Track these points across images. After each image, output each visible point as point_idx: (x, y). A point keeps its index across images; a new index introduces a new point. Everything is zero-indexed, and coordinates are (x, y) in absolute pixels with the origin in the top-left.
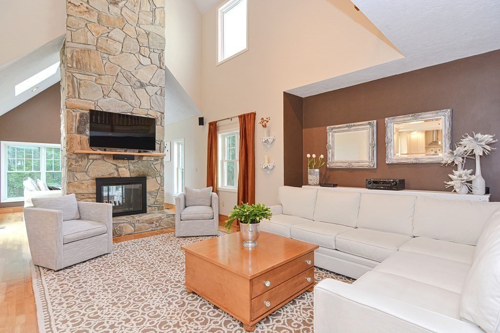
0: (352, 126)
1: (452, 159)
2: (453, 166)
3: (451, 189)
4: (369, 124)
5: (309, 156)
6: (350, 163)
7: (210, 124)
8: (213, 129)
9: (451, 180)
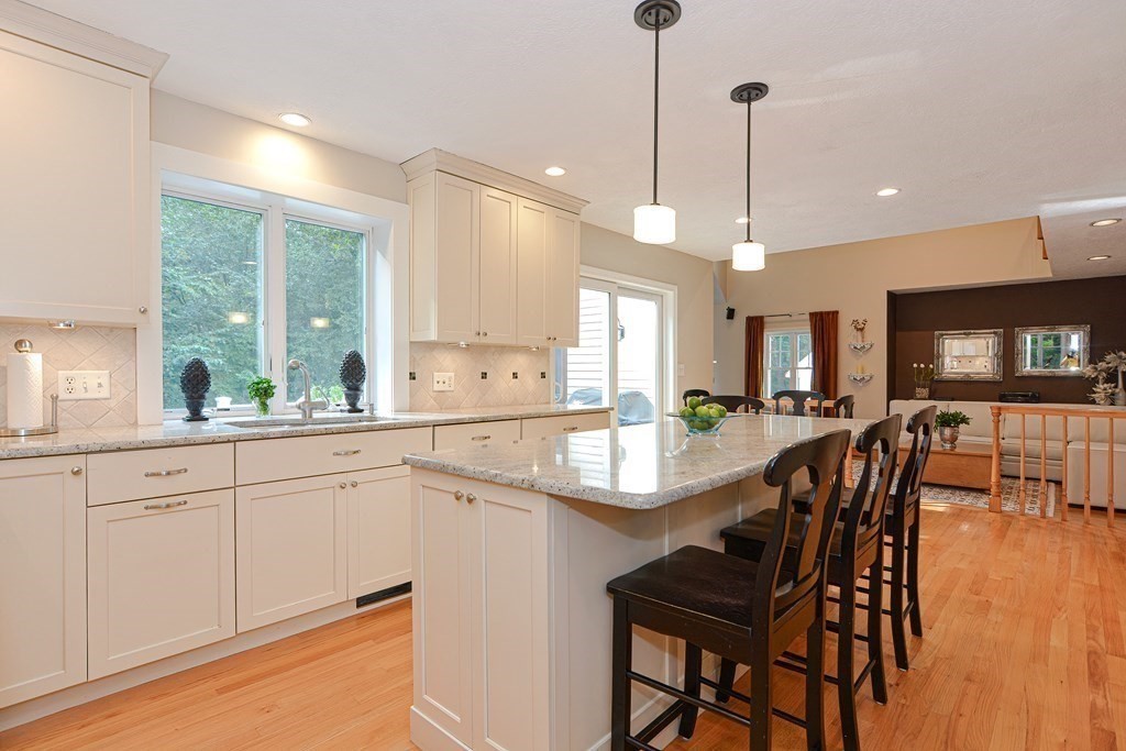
0: (970, 334)
1: (1095, 374)
2: (1095, 381)
3: (1093, 402)
4: (995, 333)
5: (915, 365)
6: (967, 374)
7: (750, 320)
8: (755, 327)
9: (1095, 393)
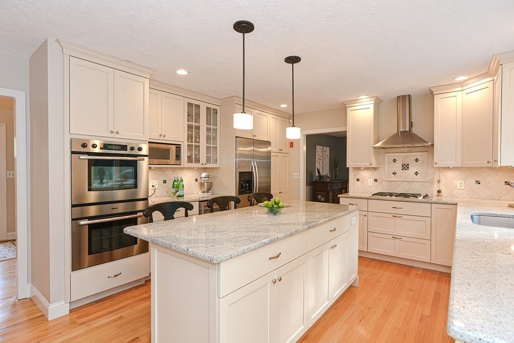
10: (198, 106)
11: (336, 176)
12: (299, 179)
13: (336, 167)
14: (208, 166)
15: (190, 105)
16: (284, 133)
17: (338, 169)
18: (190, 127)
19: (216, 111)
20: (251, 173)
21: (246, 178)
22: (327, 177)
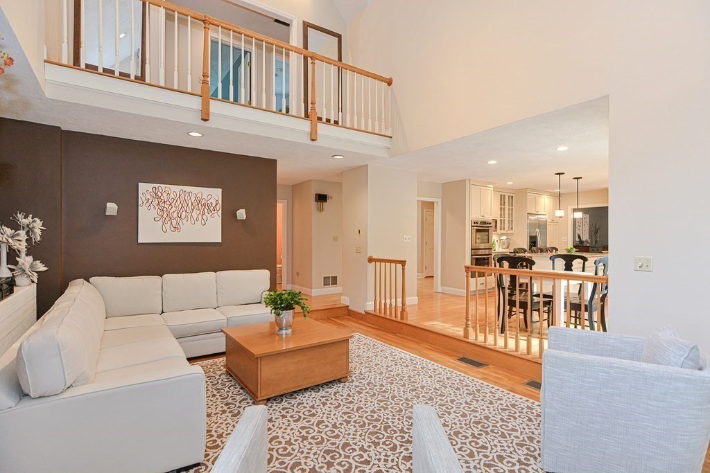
10: (504, 196)
11: (596, 242)
12: (567, 241)
13: (597, 233)
14: (509, 232)
15: (501, 195)
16: (554, 213)
17: (598, 235)
18: (501, 208)
19: (512, 197)
20: (536, 237)
21: (533, 240)
22: (587, 242)
